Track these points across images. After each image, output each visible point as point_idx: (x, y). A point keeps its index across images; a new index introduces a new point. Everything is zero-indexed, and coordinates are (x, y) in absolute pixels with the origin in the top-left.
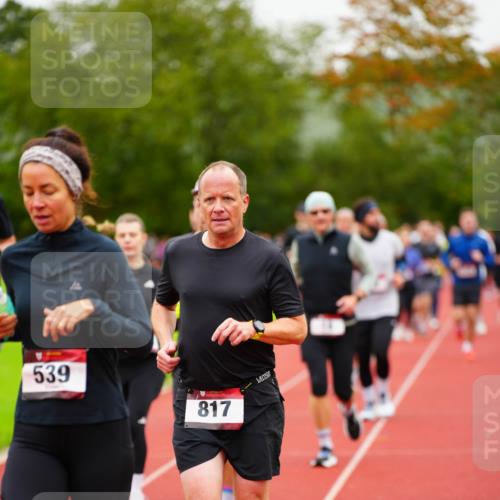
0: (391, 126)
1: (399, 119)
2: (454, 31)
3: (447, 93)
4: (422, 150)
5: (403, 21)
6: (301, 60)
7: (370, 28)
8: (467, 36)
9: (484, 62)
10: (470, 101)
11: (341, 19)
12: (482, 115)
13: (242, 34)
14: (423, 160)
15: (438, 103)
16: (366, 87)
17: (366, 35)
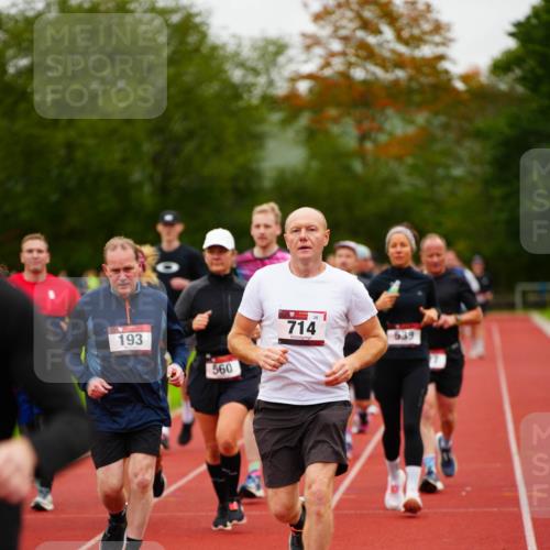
0: (361, 154)
1: (369, 145)
2: (426, 51)
3: (421, 118)
4: (395, 181)
5: (372, 40)
6: (262, 80)
7: (336, 46)
8: (441, 58)
9: (460, 85)
10: (446, 127)
11: (304, 35)
12: (459, 142)
13: (197, 50)
14: (395, 190)
15: (411, 130)
16: (332, 112)
17: (333, 55)
